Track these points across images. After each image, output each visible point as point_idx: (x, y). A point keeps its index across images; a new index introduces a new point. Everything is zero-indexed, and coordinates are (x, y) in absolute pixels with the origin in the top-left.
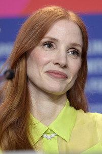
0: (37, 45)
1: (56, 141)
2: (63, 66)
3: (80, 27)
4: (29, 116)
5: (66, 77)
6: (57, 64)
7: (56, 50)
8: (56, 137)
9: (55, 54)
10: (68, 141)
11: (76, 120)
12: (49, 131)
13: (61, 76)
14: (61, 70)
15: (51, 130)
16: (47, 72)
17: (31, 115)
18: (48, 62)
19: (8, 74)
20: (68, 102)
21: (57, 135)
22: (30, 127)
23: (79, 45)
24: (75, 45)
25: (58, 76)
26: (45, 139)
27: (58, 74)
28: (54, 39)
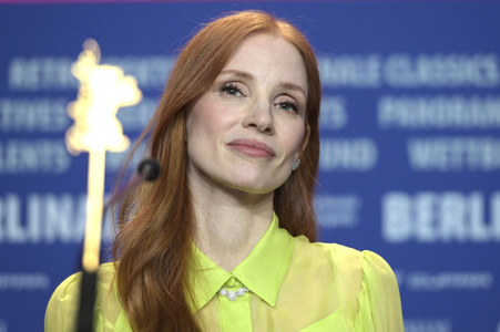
0: (208, 89)
1: (247, 303)
2: (263, 129)
3: (299, 50)
4: (189, 249)
5: (271, 155)
6: (253, 125)
7: (247, 99)
8: (248, 295)
9: (245, 106)
10: (272, 305)
11: (291, 258)
12: (233, 282)
13: (259, 152)
14: (260, 138)
15: (236, 280)
16: (230, 144)
17: (194, 246)
18: (233, 124)
19: (147, 168)
20: (275, 220)
21: (250, 292)
22: (191, 275)
23: (298, 88)
24: (289, 86)
25: (254, 152)
26: (223, 299)
27: (254, 147)
28: (245, 75)
